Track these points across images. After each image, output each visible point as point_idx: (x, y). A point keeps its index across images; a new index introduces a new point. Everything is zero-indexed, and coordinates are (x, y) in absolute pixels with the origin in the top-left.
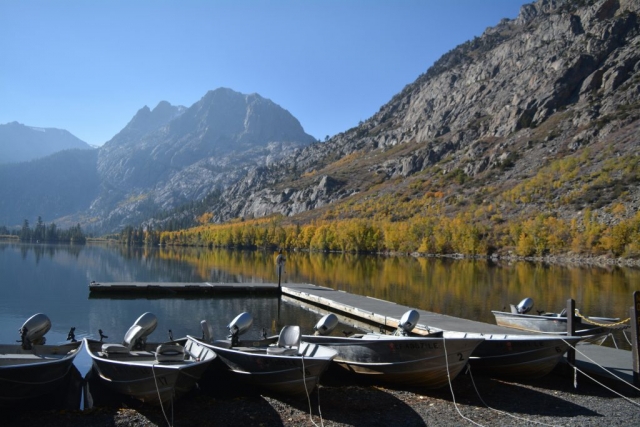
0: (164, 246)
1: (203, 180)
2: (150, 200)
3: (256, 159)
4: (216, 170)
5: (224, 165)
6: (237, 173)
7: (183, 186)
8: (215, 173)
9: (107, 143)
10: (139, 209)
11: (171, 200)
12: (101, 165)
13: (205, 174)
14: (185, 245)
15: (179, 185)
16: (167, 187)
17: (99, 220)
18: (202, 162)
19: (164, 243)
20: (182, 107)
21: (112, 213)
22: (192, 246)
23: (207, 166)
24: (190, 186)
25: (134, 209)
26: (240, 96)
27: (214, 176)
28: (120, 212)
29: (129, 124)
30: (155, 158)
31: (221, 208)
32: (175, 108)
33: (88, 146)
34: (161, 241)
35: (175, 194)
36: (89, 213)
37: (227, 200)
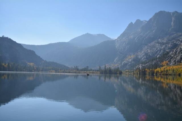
0: (156, 75)
1: (157, 48)
2: (137, 57)
3: (179, 38)
4: (162, 44)
5: (165, 42)
6: (171, 45)
7: (149, 51)
8: (162, 45)
9: (118, 37)
10: (133, 61)
11: (145, 57)
12: (117, 45)
13: (158, 46)
14: (167, 75)
15: (147, 51)
16: (142, 52)
17: (118, 65)
18: (156, 41)
19: (156, 74)
20: (145, 21)
21: (123, 62)
22: (170, 75)
23: (158, 43)
24: (152, 51)
25: (131, 61)
26: (169, 13)
27: (162, 46)
28: (126, 62)
29: (126, 29)
30: (137, 41)
31: (171, 59)
32: (142, 22)
33: (111, 39)
34: (155, 73)
35: (146, 54)
36: (114, 63)
37: (172, 55)
